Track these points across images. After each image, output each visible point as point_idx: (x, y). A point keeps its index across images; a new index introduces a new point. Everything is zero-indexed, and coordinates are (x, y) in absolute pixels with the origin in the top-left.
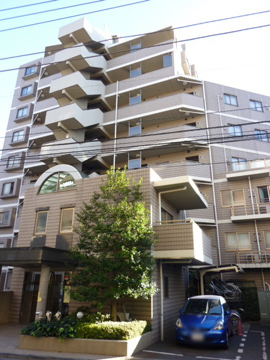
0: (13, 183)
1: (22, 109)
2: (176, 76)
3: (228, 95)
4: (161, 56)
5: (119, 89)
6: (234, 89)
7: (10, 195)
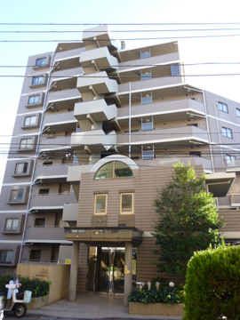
0: (26, 164)
1: (34, 96)
2: (183, 84)
3: (221, 103)
4: (169, 65)
5: (132, 89)
6: (225, 99)
7: (24, 174)
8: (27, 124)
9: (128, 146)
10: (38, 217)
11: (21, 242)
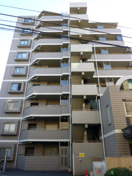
0: (20, 84)
7: (19, 91)
8: (20, 57)
9: (97, 78)
10: (30, 123)
11: (17, 141)
